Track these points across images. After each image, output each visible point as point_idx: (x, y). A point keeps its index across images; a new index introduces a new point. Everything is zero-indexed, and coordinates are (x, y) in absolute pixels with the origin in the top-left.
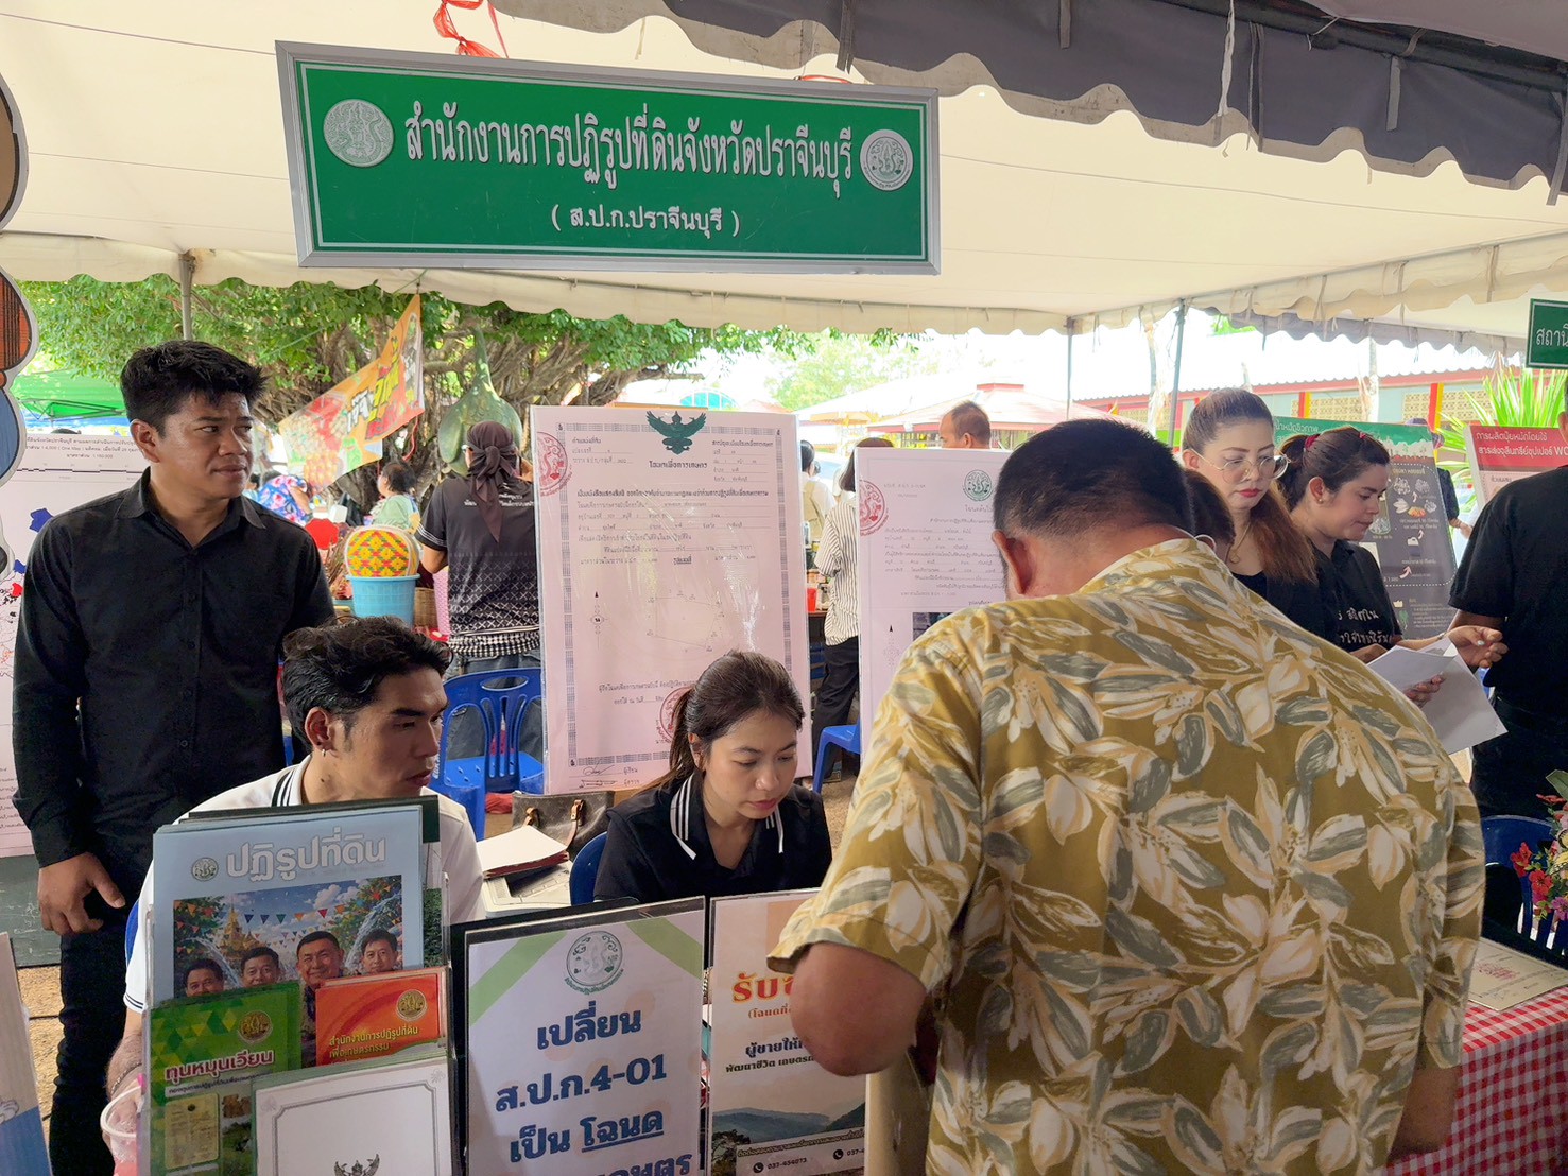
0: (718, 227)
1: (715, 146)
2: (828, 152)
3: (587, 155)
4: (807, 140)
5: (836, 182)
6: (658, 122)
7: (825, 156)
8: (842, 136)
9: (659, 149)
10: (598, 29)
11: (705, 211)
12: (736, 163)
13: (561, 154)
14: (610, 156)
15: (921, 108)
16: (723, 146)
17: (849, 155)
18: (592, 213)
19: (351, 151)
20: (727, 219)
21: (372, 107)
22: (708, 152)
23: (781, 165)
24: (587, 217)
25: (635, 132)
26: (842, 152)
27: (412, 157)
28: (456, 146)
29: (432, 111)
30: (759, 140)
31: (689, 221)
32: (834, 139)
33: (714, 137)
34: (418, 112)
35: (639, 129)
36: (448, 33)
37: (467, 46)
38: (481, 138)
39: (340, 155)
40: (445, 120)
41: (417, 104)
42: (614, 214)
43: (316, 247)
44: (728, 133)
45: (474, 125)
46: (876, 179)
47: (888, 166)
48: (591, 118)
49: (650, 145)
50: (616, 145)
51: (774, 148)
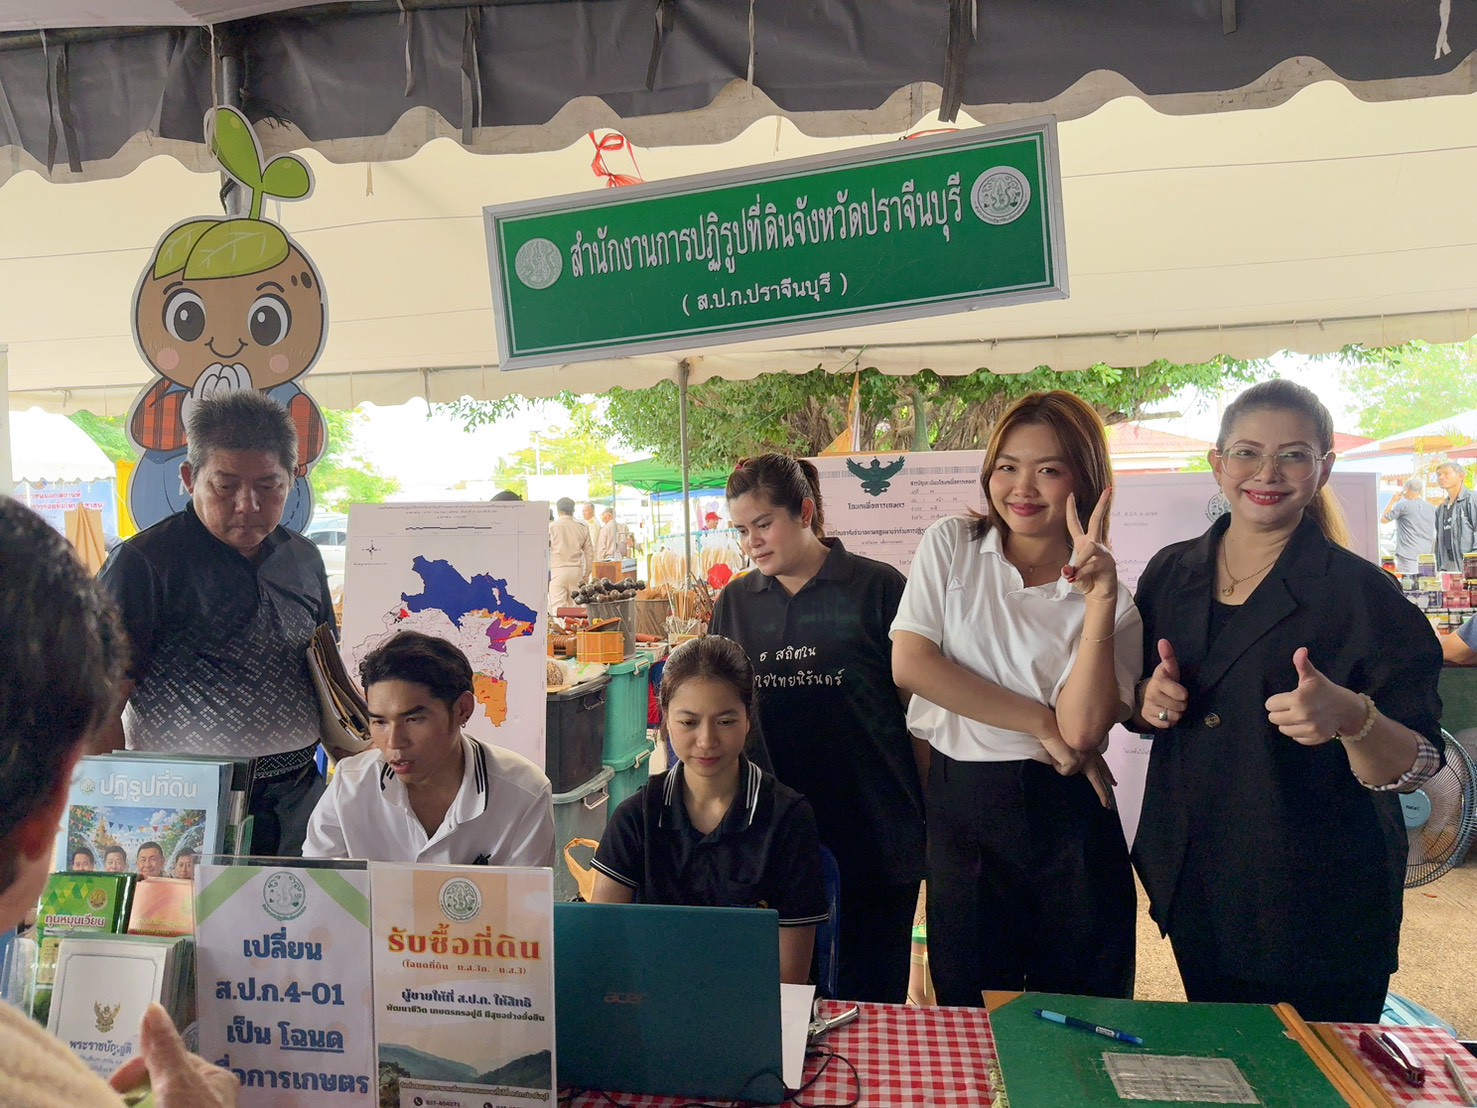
0: (827, 290)
1: (822, 218)
2: (935, 201)
3: (710, 249)
4: (913, 193)
5: (946, 227)
6: (771, 208)
7: (932, 204)
8: (950, 183)
9: (771, 231)
10: (718, 140)
11: (814, 277)
12: (843, 229)
13: (689, 252)
14: (730, 246)
15: (1037, 138)
16: (830, 217)
17: (958, 198)
18: (715, 296)
19: (534, 278)
20: (836, 282)
21: (547, 242)
22: (816, 224)
23: (887, 222)
24: (711, 301)
25: (750, 221)
26: (951, 197)
27: (576, 275)
28: (608, 261)
29: (589, 237)
30: (864, 204)
31: (800, 289)
32: (942, 186)
33: (822, 210)
34: (579, 240)
35: (753, 217)
36: (600, 172)
37: (615, 179)
38: (626, 250)
39: (526, 283)
40: (599, 241)
41: (579, 233)
42: (733, 294)
43: (512, 355)
44: (836, 203)
45: (621, 241)
46: (988, 216)
47: (1002, 201)
48: (712, 217)
49: (763, 229)
50: (734, 235)
51: (880, 208)
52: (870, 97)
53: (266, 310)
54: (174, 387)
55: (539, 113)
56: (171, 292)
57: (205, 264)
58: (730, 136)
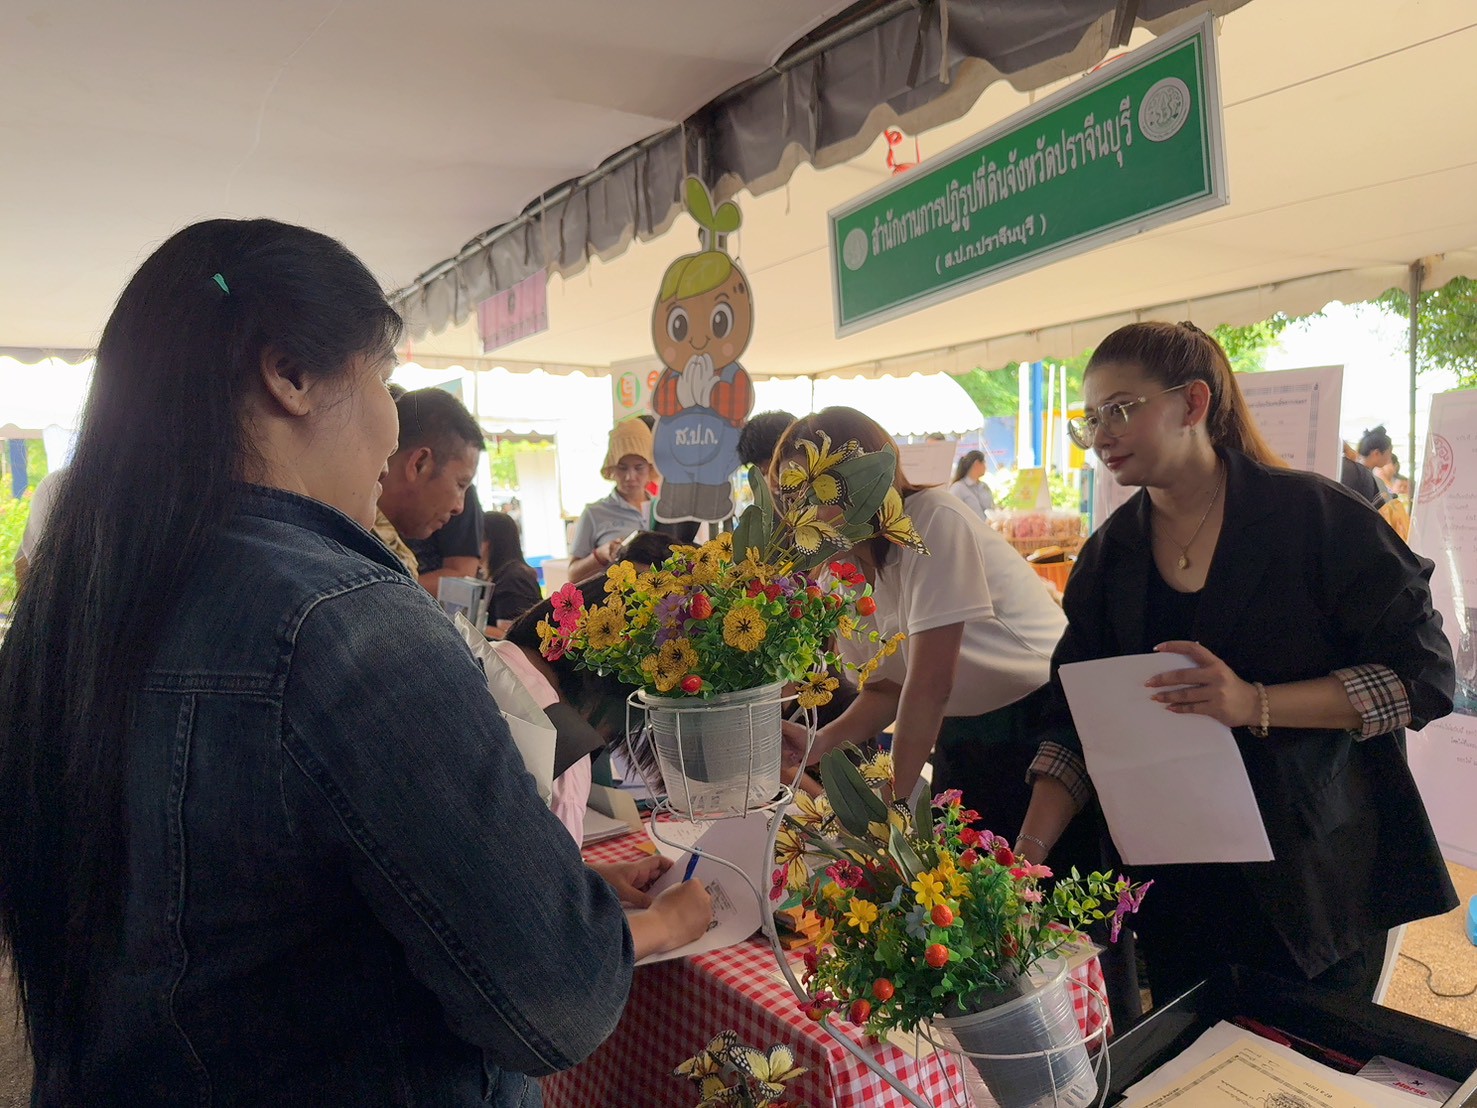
0: (1031, 232)
1: (1027, 166)
2: (1110, 130)
3: (953, 213)
4: (1093, 127)
5: (1119, 153)
6: (992, 166)
7: (1108, 133)
8: (1122, 108)
9: (993, 186)
10: (961, 115)
11: (1022, 222)
12: (1042, 174)
13: (940, 218)
14: (966, 207)
15: (1195, 40)
16: (1033, 164)
17: (1128, 122)
18: (956, 253)
19: (853, 262)
20: (1037, 223)
21: (860, 231)
22: (1023, 174)
23: (1074, 160)
24: (954, 258)
25: (978, 181)
26: (1123, 122)
27: (875, 254)
28: (893, 237)
29: (882, 220)
30: (1057, 146)
31: (1012, 235)
32: (1115, 113)
33: (1027, 160)
34: (877, 224)
35: (980, 177)
36: (891, 165)
37: (899, 168)
38: (903, 227)
39: (850, 267)
40: (888, 222)
42: (968, 249)
43: (841, 325)
44: (1036, 150)
45: (900, 219)
46: (1155, 134)
47: (1165, 115)
48: (955, 184)
49: (990, 186)
50: (968, 197)
51: (1069, 147)
52: (1068, 41)
53: (721, 313)
54: (674, 374)
55: (854, 127)
56: (670, 309)
57: (688, 288)
58: (968, 109)
